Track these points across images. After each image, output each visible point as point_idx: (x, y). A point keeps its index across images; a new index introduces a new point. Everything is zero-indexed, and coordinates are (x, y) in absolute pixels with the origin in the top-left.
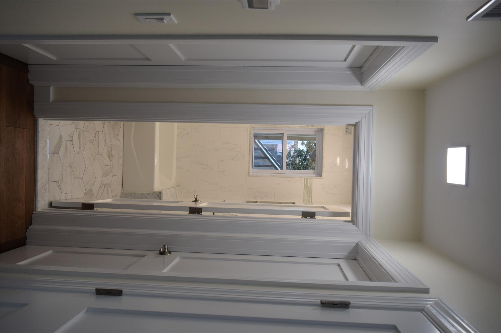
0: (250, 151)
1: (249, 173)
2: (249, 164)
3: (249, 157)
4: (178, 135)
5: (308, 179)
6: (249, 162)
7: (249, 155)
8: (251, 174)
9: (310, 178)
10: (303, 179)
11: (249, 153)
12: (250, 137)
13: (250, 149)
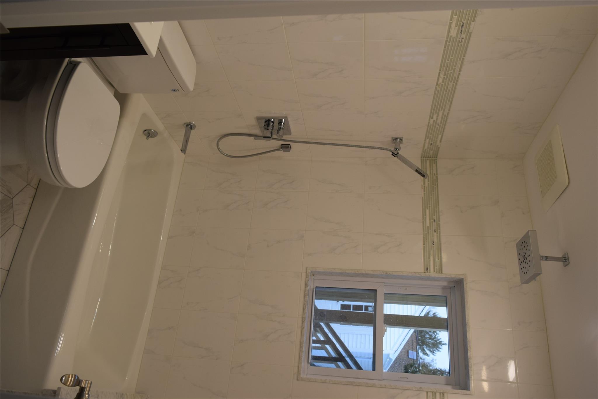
0: (303, 322)
1: (299, 373)
2: (300, 351)
3: (302, 335)
4: (159, 283)
5: (435, 393)
6: (301, 347)
7: (302, 332)
8: (303, 376)
9: (440, 393)
10: (425, 393)
11: (302, 325)
12: (305, 291)
13: (303, 318)
